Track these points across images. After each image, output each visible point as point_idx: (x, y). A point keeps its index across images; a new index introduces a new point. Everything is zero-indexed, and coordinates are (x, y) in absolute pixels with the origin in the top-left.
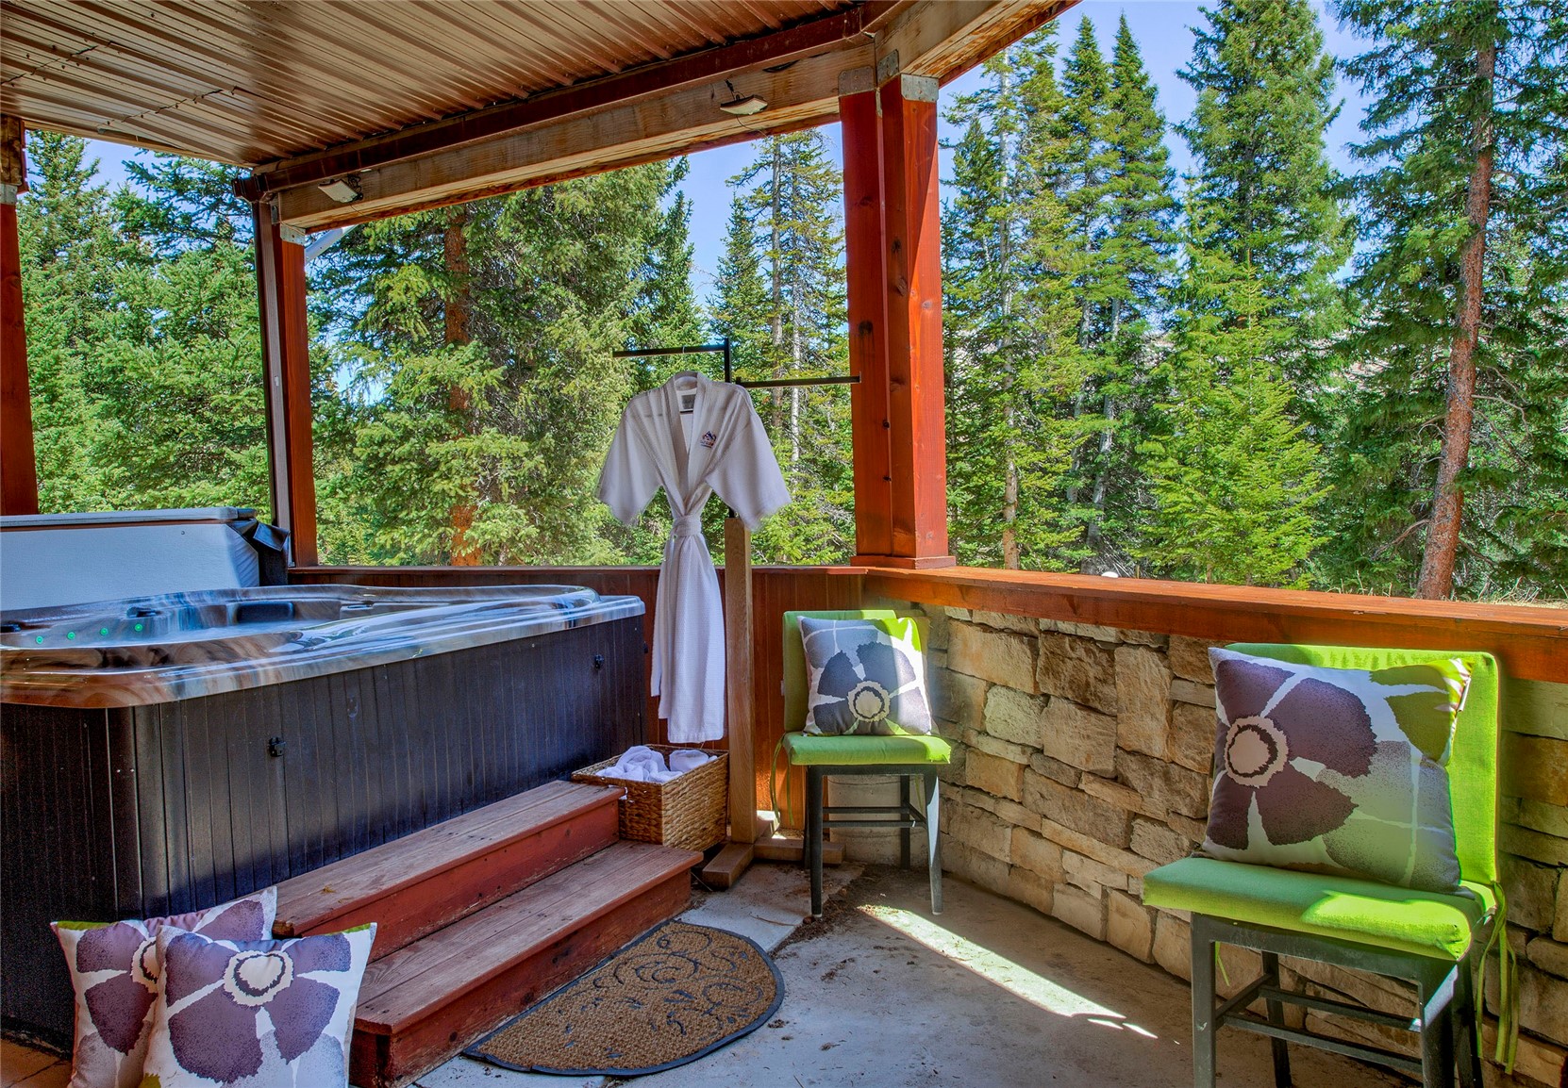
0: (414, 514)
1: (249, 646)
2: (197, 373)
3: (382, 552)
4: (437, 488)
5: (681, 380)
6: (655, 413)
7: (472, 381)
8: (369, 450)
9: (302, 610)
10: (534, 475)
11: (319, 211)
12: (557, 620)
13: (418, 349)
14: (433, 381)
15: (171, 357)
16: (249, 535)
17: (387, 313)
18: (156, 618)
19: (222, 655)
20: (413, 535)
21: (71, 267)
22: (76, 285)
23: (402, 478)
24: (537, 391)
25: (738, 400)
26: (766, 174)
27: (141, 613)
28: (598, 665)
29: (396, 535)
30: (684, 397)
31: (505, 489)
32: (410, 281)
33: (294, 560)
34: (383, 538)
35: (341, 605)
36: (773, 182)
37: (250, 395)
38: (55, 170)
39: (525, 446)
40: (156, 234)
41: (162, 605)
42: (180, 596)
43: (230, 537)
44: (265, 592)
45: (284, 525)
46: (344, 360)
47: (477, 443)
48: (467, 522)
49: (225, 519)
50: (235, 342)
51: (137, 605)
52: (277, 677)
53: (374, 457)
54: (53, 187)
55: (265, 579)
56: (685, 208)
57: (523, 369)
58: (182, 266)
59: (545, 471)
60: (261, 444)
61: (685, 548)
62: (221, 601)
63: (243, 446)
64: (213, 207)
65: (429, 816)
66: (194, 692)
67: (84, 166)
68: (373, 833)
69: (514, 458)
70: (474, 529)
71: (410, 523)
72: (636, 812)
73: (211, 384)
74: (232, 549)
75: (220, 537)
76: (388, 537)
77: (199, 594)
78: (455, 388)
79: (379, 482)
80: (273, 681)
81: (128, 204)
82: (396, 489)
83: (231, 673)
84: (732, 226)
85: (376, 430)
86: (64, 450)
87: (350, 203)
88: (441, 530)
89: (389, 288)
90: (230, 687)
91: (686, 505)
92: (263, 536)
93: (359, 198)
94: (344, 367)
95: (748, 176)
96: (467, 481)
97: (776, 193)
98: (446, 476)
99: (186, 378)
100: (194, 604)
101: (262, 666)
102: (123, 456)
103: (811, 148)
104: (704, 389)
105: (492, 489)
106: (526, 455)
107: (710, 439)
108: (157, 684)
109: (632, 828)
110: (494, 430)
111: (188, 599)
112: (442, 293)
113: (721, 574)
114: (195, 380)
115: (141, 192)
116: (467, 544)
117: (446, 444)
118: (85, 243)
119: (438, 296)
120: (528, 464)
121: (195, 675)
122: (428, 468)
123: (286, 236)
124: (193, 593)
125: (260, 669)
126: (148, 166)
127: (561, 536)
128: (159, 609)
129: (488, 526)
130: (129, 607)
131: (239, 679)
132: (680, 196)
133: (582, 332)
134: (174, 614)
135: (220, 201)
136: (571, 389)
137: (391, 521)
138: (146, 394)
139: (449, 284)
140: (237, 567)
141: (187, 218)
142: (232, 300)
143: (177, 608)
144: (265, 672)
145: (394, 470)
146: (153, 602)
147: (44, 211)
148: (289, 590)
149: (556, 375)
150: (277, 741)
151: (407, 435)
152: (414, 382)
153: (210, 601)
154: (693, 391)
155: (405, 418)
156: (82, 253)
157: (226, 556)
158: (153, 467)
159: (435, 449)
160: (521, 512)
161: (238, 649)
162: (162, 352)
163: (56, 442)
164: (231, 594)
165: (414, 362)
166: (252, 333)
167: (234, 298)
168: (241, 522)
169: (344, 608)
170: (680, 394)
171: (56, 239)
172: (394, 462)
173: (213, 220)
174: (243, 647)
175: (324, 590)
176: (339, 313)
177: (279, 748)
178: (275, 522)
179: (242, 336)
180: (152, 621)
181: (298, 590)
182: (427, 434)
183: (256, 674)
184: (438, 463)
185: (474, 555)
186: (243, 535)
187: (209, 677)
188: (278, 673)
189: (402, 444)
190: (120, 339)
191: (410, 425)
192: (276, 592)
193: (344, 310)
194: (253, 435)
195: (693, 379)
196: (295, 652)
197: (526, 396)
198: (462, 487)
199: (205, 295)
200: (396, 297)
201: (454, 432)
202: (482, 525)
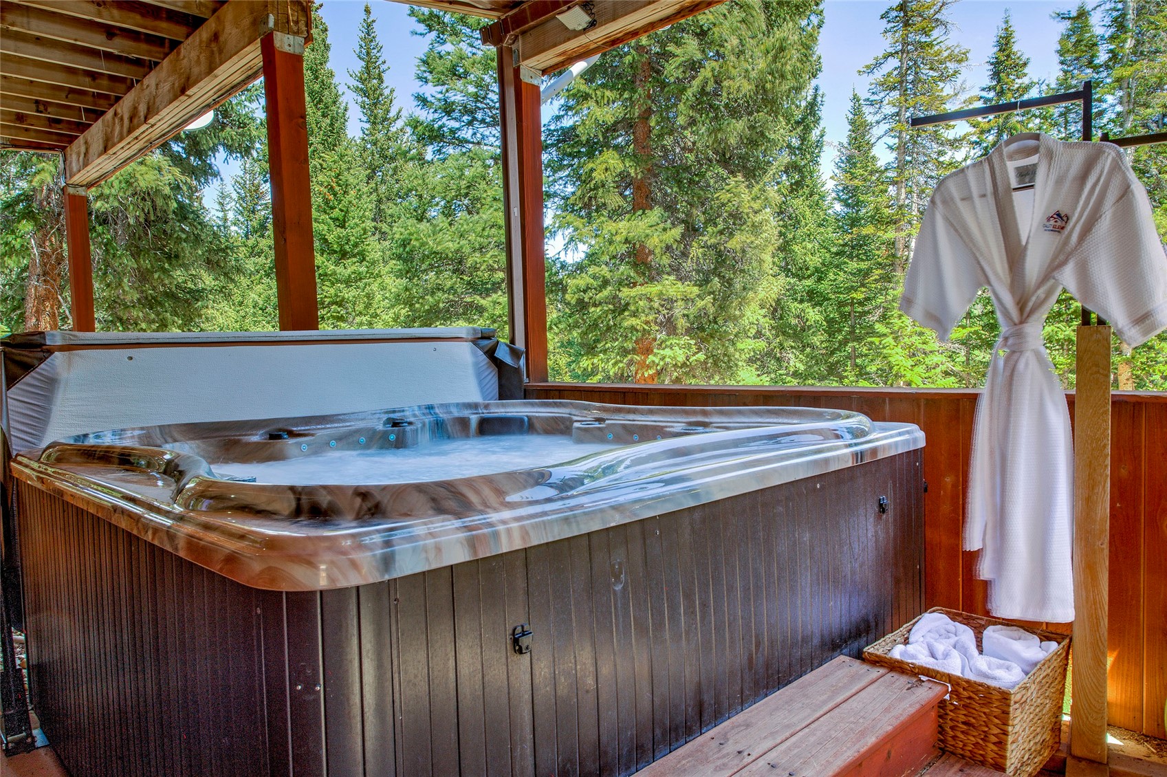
0: (609, 345)
1: (487, 492)
2: (458, 241)
3: (588, 374)
4: (626, 324)
5: (1014, 146)
6: (975, 192)
7: (655, 241)
8: (576, 296)
9: (537, 425)
10: (703, 313)
11: (555, 45)
12: (840, 454)
13: (616, 214)
14: (627, 241)
15: (441, 230)
16: (491, 353)
17: (591, 190)
18: (408, 428)
19: (451, 504)
20: (608, 361)
21: (383, 182)
22: (387, 194)
23: (600, 317)
24: (705, 246)
25: (1106, 163)
26: (893, 63)
27: (395, 424)
28: (882, 509)
29: (595, 361)
30: (1018, 169)
31: (682, 323)
32: (609, 164)
33: (528, 376)
34: (585, 363)
35: (572, 422)
36: (900, 67)
37: (495, 256)
38: (375, 118)
39: (696, 290)
40: (432, 144)
41: (415, 416)
42: (430, 407)
43: (474, 354)
44: (503, 406)
45: (520, 344)
46: (559, 227)
47: (660, 287)
48: (648, 351)
49: (470, 337)
50: (484, 216)
51: (392, 416)
52: (523, 539)
53: (581, 302)
54: (374, 129)
55: (504, 393)
56: (819, 99)
57: (692, 230)
58: (449, 163)
59: (712, 310)
60: (500, 293)
61: (1021, 366)
62: (466, 413)
63: (488, 295)
64: (470, 123)
65: (706, 717)
66: (408, 564)
67: (392, 114)
68: (640, 748)
69: (686, 300)
70: (655, 355)
71: (605, 351)
72: (962, 718)
73: (467, 250)
74: (476, 364)
75: (466, 355)
76: (589, 362)
77: (445, 406)
78: (643, 247)
79: (583, 320)
80: (518, 545)
81: (415, 124)
82: (595, 326)
83: (462, 535)
84: (851, 116)
85: (582, 281)
86: (367, 296)
87: (585, 31)
88: (630, 357)
89: (592, 170)
90: (459, 555)
91: (1021, 310)
92: (503, 354)
93: (592, 25)
94: (560, 233)
95: (878, 64)
96: (651, 318)
97: (903, 76)
98: (635, 314)
99: (451, 244)
100: (443, 415)
101: (504, 522)
102: (409, 303)
103: (932, 38)
104: (1050, 155)
105: (669, 325)
106: (698, 296)
107: (1059, 221)
108: (354, 556)
109: (954, 737)
110: (672, 278)
111: (437, 411)
112: (632, 172)
113: (1071, 402)
114: (457, 246)
115: (425, 115)
116: (649, 367)
117: (635, 289)
118: (393, 165)
119: (629, 174)
120: (700, 304)
121: (412, 539)
122: (621, 308)
123: (525, 77)
124: (442, 405)
125: (501, 528)
126: (428, 95)
127: (720, 363)
128: (412, 419)
129: (667, 352)
130: (385, 417)
131: (472, 543)
132: (816, 89)
133: (746, 197)
134: (424, 425)
135: (474, 119)
136: (734, 243)
137: (591, 350)
138: (424, 258)
139: (637, 164)
140: (480, 382)
141: (453, 131)
142: (481, 186)
143: (428, 419)
144: (509, 531)
145: (595, 311)
146: (407, 413)
147: (369, 146)
148: (525, 404)
149: (721, 232)
150: (524, 634)
151: (606, 283)
152: (611, 242)
153: (456, 413)
154: (1033, 159)
155: (605, 271)
156: (391, 172)
157: (470, 371)
158: (428, 312)
159: (626, 293)
160: (693, 342)
161: (473, 498)
162: (435, 226)
163: (363, 291)
164: (474, 406)
165: (610, 226)
166: (496, 210)
167: (483, 185)
168: (484, 341)
169: (576, 425)
170: (1011, 166)
171: (376, 164)
172: (595, 305)
173: (470, 132)
174: (477, 492)
175: (556, 405)
176: (555, 195)
177: (525, 641)
178: (513, 341)
179: (490, 212)
180: (404, 431)
181: (533, 405)
182: (620, 283)
183: (496, 535)
184: (628, 304)
185: (652, 377)
186: (485, 353)
187: (430, 541)
188: (524, 532)
189: (600, 291)
190: (408, 218)
191: (608, 275)
192: (514, 405)
193: (559, 192)
194: (496, 287)
195: (1032, 143)
196: (549, 500)
197: (696, 251)
198: (647, 323)
199: (463, 183)
200: (598, 176)
201: (640, 280)
202: (661, 352)
